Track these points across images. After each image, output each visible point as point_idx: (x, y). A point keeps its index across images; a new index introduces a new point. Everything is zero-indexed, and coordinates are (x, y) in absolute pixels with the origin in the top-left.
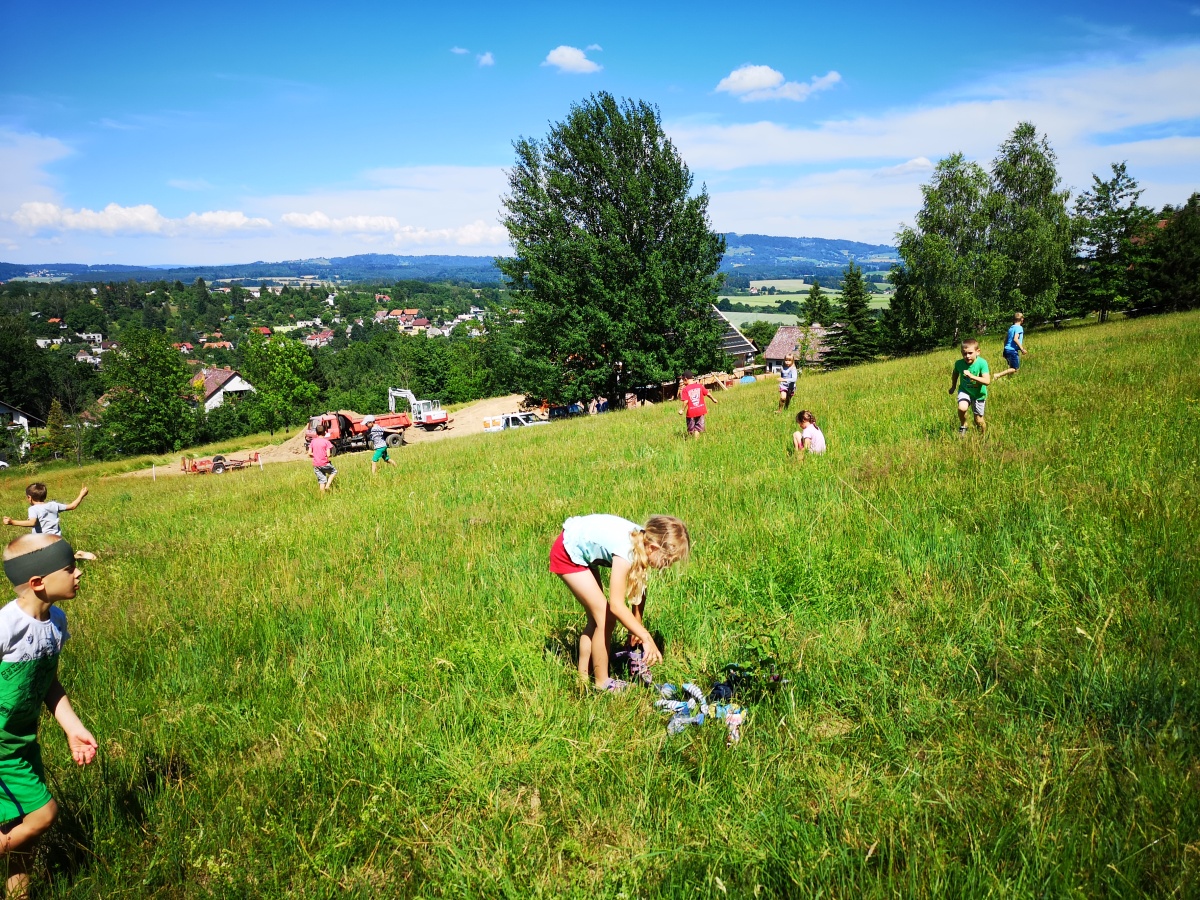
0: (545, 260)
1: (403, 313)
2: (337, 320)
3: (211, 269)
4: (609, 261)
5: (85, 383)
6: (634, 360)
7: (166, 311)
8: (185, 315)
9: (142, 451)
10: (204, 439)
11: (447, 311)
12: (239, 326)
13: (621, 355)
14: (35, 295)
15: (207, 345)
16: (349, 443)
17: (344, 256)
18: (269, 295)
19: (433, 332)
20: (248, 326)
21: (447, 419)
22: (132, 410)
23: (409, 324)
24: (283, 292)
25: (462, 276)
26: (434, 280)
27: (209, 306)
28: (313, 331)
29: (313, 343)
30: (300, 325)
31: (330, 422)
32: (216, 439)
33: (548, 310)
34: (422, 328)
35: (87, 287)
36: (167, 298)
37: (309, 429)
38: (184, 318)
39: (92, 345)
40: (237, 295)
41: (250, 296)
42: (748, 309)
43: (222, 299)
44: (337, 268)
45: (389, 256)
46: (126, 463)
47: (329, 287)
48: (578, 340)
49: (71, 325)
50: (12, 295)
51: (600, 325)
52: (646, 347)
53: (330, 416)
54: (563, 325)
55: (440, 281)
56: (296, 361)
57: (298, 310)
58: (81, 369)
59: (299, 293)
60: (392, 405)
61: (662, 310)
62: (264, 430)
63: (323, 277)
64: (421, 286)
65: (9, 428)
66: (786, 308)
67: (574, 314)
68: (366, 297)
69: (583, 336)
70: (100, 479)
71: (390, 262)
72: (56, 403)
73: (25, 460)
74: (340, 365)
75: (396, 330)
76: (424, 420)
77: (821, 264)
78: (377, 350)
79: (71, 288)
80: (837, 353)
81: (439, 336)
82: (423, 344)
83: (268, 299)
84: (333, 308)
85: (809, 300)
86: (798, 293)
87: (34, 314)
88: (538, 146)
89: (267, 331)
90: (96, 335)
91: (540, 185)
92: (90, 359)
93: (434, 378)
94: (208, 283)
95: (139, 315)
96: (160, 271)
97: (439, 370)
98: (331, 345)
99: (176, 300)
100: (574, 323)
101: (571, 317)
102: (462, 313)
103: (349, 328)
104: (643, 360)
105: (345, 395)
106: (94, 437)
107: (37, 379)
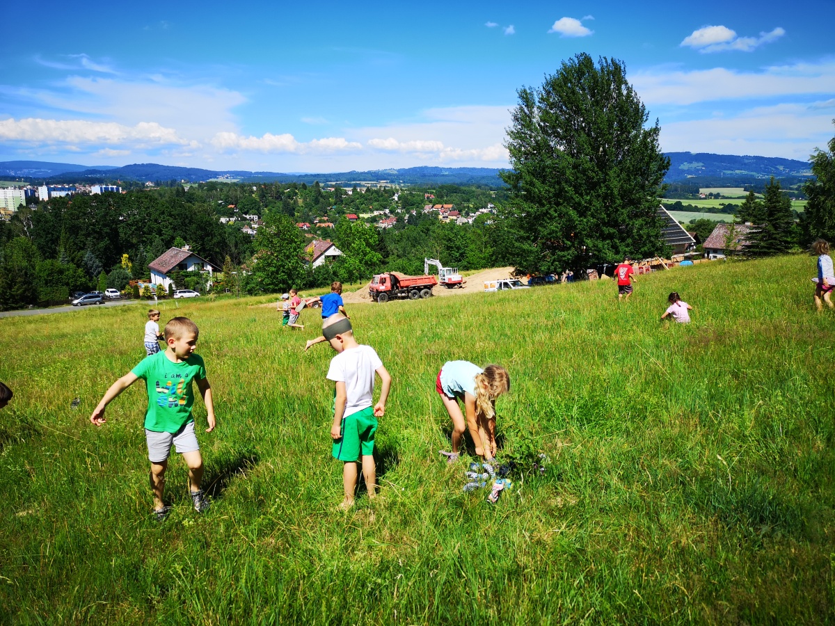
0: (534, 173)
1: (442, 207)
2: (399, 211)
3: (324, 175)
4: (579, 175)
5: (246, 246)
6: (594, 246)
7: (296, 202)
8: (307, 205)
9: (274, 291)
10: (311, 285)
11: (472, 206)
12: (339, 213)
13: (584, 242)
14: (221, 190)
15: (318, 225)
16: (396, 294)
17: (407, 168)
18: (358, 193)
19: (461, 220)
20: (344, 213)
21: (462, 281)
22: (269, 265)
23: (446, 215)
24: (366, 191)
25: (483, 182)
26: (465, 185)
27: (321, 200)
28: (384, 218)
29: (383, 226)
30: (376, 213)
31: (385, 279)
32: (318, 286)
33: (534, 208)
34: (455, 218)
35: (251, 186)
36: (296, 194)
37: (372, 283)
38: (306, 207)
39: (252, 222)
40: (338, 193)
41: (346, 193)
42: (696, 209)
43: (329, 195)
44: (402, 175)
45: (436, 168)
46: (263, 298)
47: (395, 188)
48: (553, 230)
49: (241, 209)
50: (208, 190)
51: (571, 220)
52: (604, 237)
53: (386, 275)
54: (543, 220)
55: (469, 186)
56: (368, 237)
57: (375, 203)
58: (244, 237)
59: (376, 192)
60: (426, 270)
61: (618, 210)
62: (347, 282)
63: (392, 182)
64: (456, 189)
65: (201, 272)
66: (727, 209)
67: (552, 212)
68: (419, 196)
69: (556, 227)
70: (248, 307)
71: (436, 172)
72: (228, 258)
73: (209, 292)
74: (398, 241)
75: (436, 218)
76: (447, 281)
77: (759, 176)
78: (422, 231)
79: (241, 186)
80: (757, 247)
81: (466, 223)
82: (452, 229)
83: (357, 196)
84: (397, 202)
85: (744, 204)
86: (739, 198)
87: (220, 202)
88: (535, 93)
89: (355, 216)
90: (255, 216)
91: (534, 120)
92: (250, 232)
93: (457, 252)
94: (322, 185)
95: (280, 204)
96: (294, 176)
97: (462, 247)
98: (394, 227)
99: (302, 196)
100: (551, 218)
101: (549, 214)
102: (482, 208)
103: (407, 217)
104: (600, 245)
105: (400, 261)
106: (248, 281)
107: (219, 243)
